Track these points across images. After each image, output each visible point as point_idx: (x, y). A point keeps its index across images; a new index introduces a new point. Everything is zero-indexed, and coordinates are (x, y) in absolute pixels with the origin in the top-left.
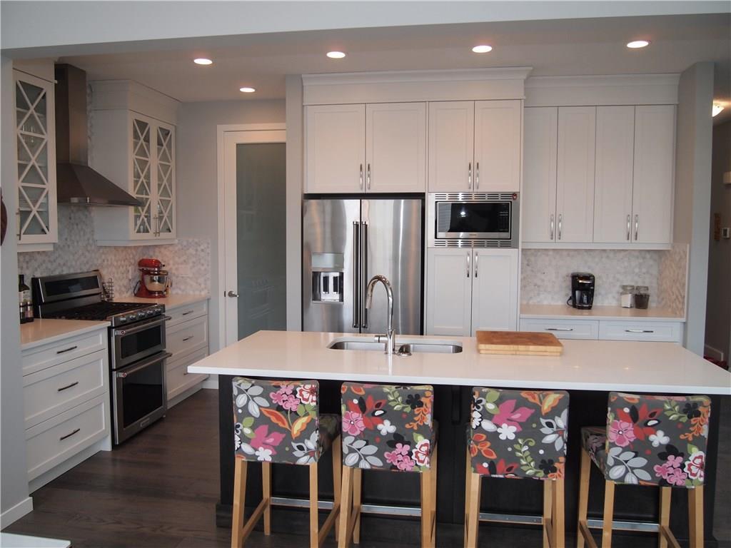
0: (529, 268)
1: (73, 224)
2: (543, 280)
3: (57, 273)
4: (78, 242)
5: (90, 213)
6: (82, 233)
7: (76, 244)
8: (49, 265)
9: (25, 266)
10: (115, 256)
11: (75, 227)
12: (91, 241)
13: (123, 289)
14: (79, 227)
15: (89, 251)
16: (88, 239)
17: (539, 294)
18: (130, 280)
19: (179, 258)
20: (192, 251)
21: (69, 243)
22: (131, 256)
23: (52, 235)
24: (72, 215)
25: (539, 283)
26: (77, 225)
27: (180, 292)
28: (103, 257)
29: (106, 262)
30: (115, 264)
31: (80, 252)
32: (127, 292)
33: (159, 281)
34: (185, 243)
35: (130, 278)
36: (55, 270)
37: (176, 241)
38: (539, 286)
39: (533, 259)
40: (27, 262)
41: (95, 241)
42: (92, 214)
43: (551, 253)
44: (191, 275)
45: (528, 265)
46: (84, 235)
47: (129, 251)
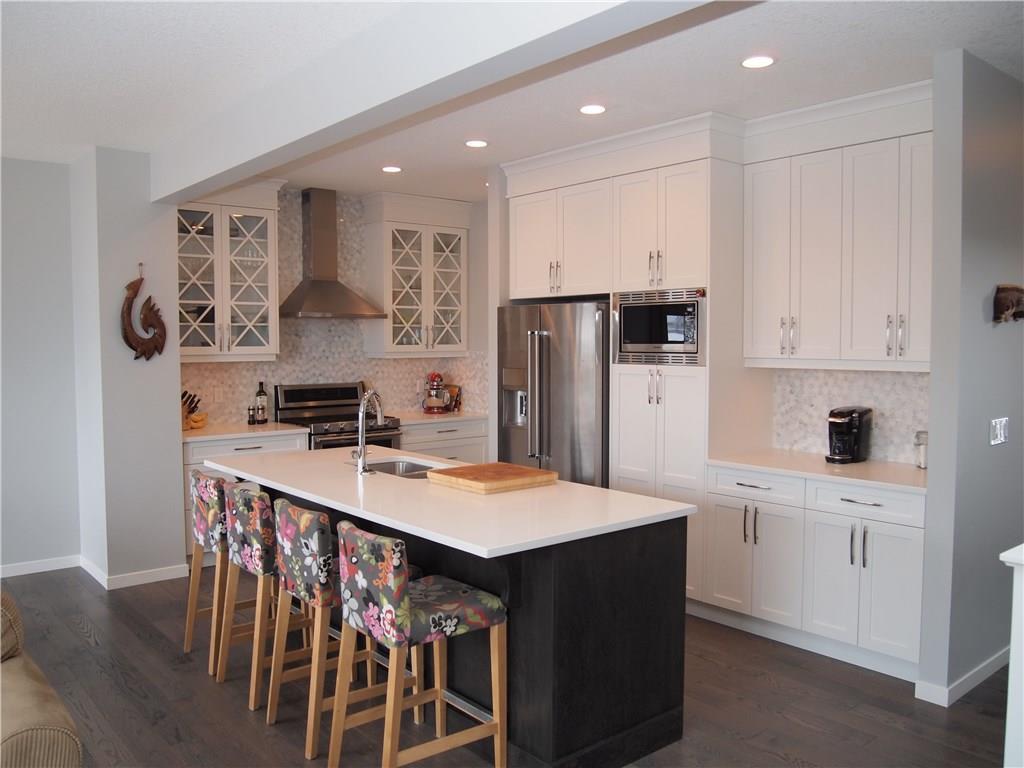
0: (792, 397)
1: (334, 337)
2: (811, 416)
3: (311, 382)
4: (339, 353)
5: (358, 325)
6: (346, 345)
7: (336, 356)
8: (301, 375)
9: (270, 374)
10: (395, 367)
11: (336, 339)
12: (358, 353)
13: (406, 403)
14: (342, 339)
15: (355, 363)
16: (355, 351)
17: (805, 437)
18: (418, 394)
19: (470, 371)
20: (479, 365)
21: (327, 354)
22: (421, 369)
23: (272, 347)
24: (333, 328)
25: (806, 420)
26: (340, 337)
27: (470, 410)
28: (377, 369)
29: (380, 374)
30: (395, 377)
31: (343, 364)
32: (412, 406)
33: (436, 396)
34: (474, 356)
35: (418, 391)
36: (308, 379)
37: (467, 354)
38: (805, 425)
39: (797, 383)
40: (273, 371)
41: (364, 353)
42: (361, 326)
43: (821, 375)
44: (478, 392)
45: (791, 392)
46: (349, 347)
47: (418, 364)
